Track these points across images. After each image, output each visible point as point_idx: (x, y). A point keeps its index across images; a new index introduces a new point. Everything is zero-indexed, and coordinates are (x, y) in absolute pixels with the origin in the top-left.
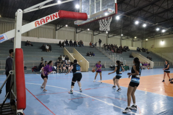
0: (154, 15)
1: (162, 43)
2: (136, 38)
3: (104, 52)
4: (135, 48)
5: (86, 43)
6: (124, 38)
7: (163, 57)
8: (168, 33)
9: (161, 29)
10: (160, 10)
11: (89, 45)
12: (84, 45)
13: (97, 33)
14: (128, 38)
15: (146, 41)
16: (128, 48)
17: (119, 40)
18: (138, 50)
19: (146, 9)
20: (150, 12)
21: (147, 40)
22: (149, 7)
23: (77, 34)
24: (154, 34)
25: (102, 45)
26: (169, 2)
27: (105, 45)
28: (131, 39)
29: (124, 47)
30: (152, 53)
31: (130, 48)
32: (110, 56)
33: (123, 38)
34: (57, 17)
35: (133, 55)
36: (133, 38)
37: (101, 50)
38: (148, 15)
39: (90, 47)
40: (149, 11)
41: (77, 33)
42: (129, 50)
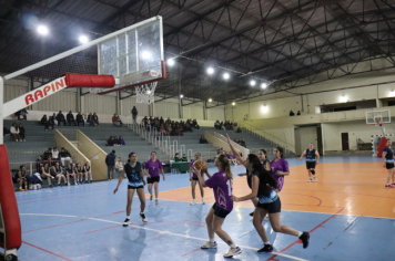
0: (243, 55)
1: (265, 110)
2: (210, 100)
3: (144, 134)
4: (210, 123)
5: (105, 118)
6: (188, 102)
7: (267, 137)
8: (273, 90)
9: (259, 82)
10: (254, 46)
11: (111, 122)
12: (100, 121)
13: (126, 94)
14: (194, 102)
15: (233, 107)
16: (195, 122)
17: (177, 107)
18: (218, 127)
19: (227, 43)
20: (235, 50)
21: (234, 104)
22: (232, 41)
23: (83, 97)
24: (247, 92)
25: (139, 119)
26: (267, 33)
27: (145, 119)
28: (201, 103)
29: (188, 121)
30: (246, 131)
31: (201, 123)
32: (157, 143)
33: (185, 102)
34: (62, 85)
35: (206, 138)
36: (206, 100)
37: (138, 131)
38: (232, 55)
39: (114, 125)
40: (234, 47)
41: (81, 94)
42: (198, 127)
